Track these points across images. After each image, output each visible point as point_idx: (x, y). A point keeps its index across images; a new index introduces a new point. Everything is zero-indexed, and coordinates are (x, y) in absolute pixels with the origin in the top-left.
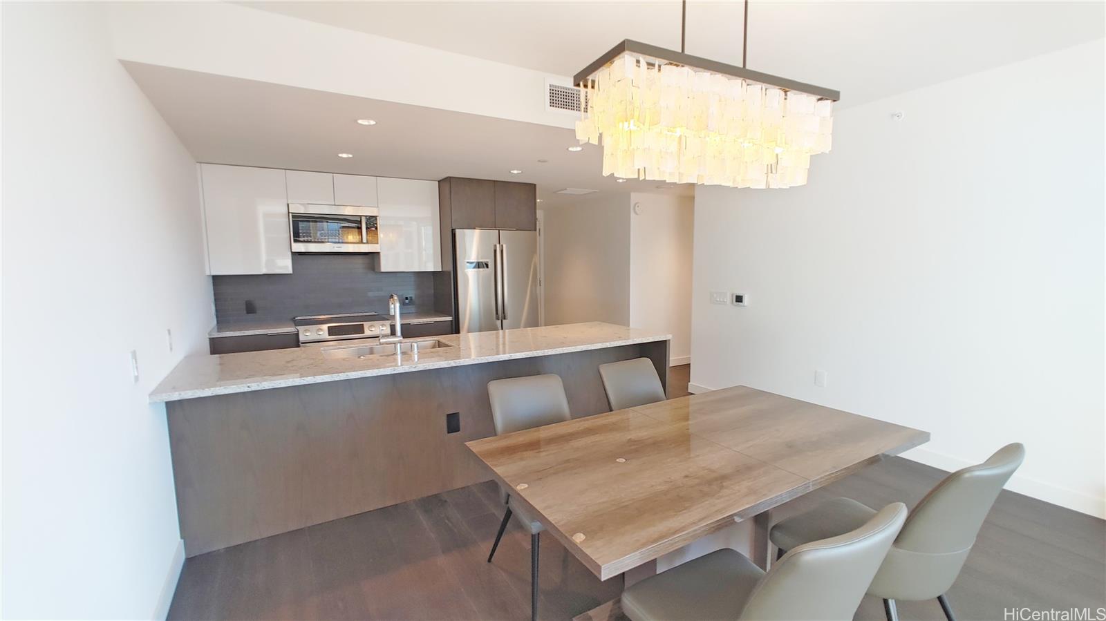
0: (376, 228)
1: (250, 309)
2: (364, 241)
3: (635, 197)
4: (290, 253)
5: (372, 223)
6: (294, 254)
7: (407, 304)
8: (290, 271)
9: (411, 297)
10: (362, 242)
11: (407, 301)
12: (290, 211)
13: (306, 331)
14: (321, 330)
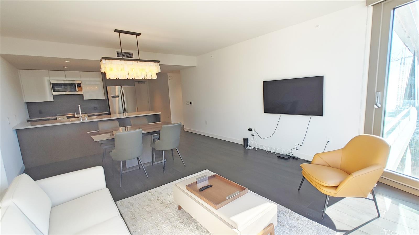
0: (81, 87)
1: (41, 112)
2: (77, 90)
3: (169, 75)
4: (52, 95)
5: (79, 85)
6: (53, 95)
7: (95, 109)
8: (53, 101)
9: (96, 107)
10: (76, 91)
11: (95, 108)
12: (51, 83)
13: (59, 118)
14: (64, 117)
